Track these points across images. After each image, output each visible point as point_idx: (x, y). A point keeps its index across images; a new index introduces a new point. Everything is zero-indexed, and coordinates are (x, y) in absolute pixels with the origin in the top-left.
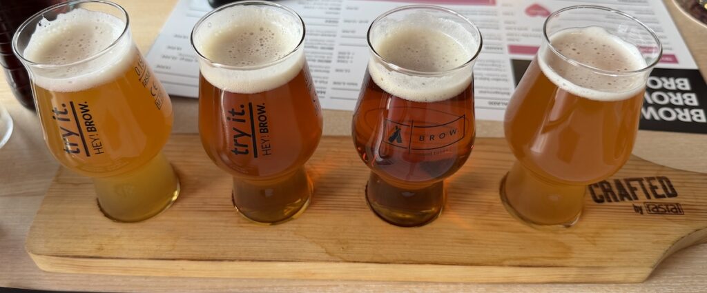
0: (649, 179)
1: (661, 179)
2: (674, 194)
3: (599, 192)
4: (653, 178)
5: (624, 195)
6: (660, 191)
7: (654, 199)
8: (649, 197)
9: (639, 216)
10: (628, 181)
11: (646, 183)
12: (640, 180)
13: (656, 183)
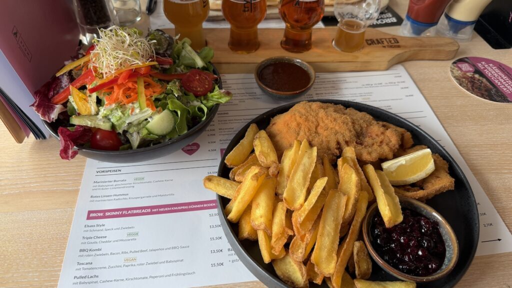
0: (389, 39)
1: (393, 39)
2: (398, 42)
3: (369, 42)
4: (391, 39)
5: (379, 43)
6: (393, 42)
7: (390, 44)
8: (388, 43)
9: (384, 48)
10: (381, 39)
11: (388, 40)
12: (386, 39)
13: (392, 40)
